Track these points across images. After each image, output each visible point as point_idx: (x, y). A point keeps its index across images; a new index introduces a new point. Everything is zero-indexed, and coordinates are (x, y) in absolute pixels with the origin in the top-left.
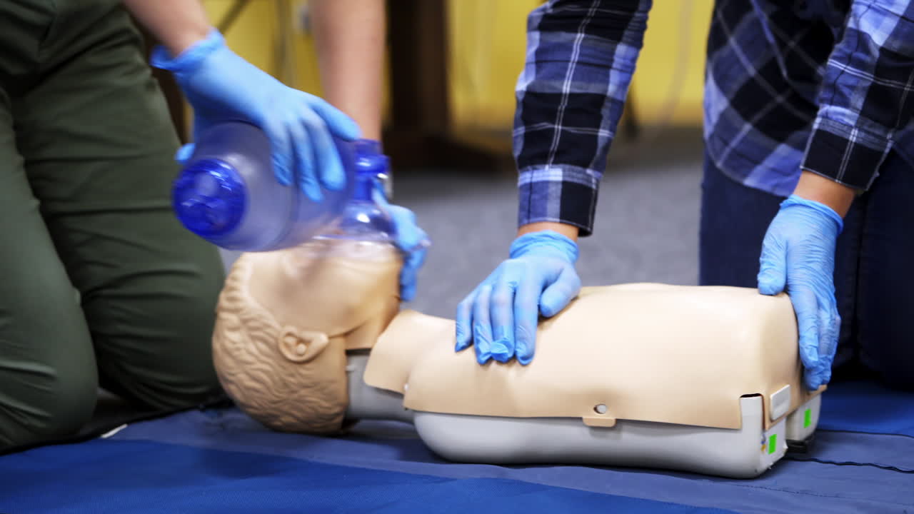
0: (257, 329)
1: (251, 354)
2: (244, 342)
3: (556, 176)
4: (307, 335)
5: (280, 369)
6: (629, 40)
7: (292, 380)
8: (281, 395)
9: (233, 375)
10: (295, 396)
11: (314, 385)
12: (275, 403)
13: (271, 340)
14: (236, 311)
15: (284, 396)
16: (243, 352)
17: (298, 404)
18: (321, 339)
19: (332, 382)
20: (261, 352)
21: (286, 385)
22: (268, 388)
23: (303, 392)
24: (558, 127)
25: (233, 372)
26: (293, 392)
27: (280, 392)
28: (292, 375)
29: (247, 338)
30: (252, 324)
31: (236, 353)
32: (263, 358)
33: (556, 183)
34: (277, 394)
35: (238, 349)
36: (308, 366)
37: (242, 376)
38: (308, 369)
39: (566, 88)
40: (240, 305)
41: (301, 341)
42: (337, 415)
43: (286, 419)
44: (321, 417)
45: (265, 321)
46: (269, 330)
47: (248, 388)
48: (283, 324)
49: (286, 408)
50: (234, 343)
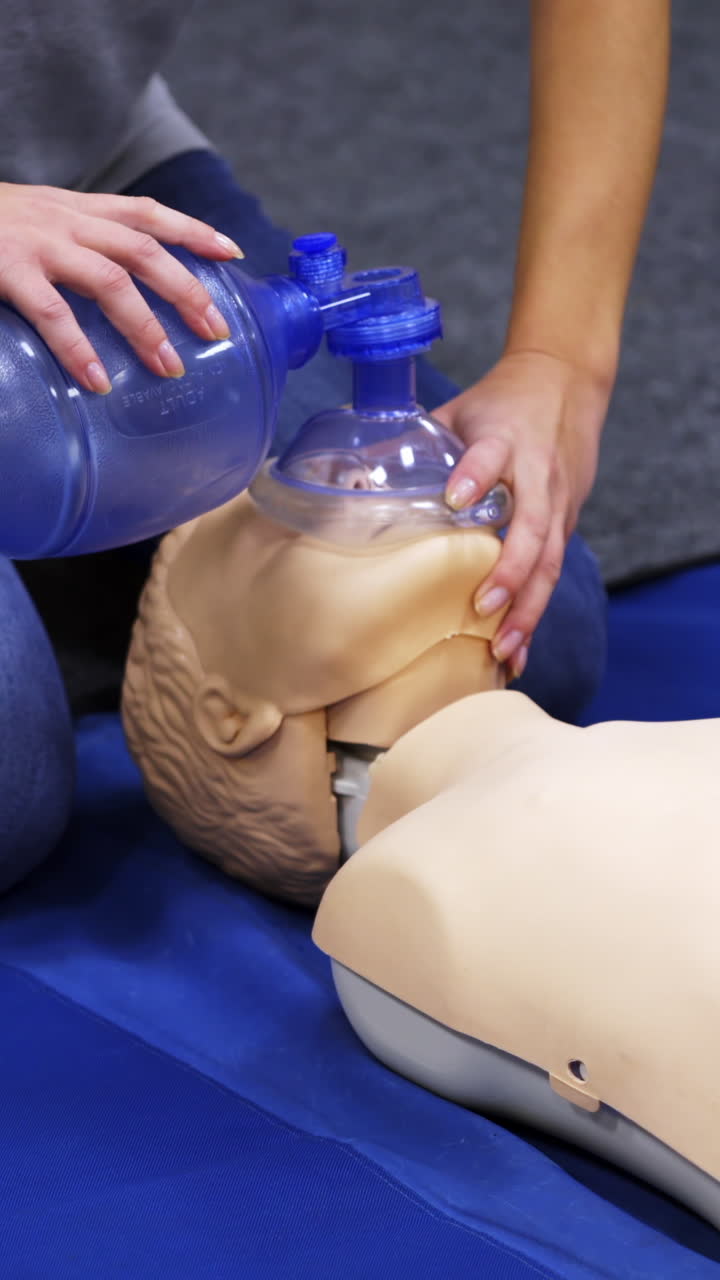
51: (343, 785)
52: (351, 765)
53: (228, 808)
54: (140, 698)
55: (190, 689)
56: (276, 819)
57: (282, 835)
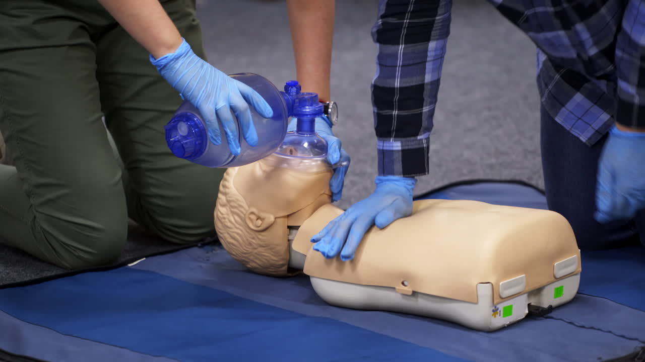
0: (235, 207)
1: (230, 221)
2: (228, 215)
3: (397, 146)
4: (262, 215)
5: (246, 233)
6: (437, 37)
7: (254, 241)
8: (248, 249)
9: (221, 233)
10: (256, 251)
11: (266, 246)
12: (245, 253)
13: (242, 215)
14: (225, 194)
15: (250, 250)
16: (227, 220)
17: (258, 256)
18: (271, 218)
19: (277, 245)
20: (236, 221)
21: (250, 244)
22: (240, 243)
23: (260, 249)
24: (395, 113)
25: (221, 231)
26: (255, 249)
27: (247, 248)
28: (253, 238)
29: (229, 212)
30: (232, 204)
31: (223, 220)
32: (237, 226)
33: (398, 151)
34: (245, 248)
35: (224, 218)
36: (263, 234)
37: (226, 235)
38: (262, 236)
39: (397, 84)
40: (227, 190)
41: (258, 218)
42: (283, 265)
43: (254, 265)
44: (272, 266)
45: (240, 203)
46: (240, 209)
47: (230, 243)
48: (250, 206)
49: (251, 257)
50: (222, 214)
51: (290, 238)
52: (294, 231)
53: (255, 246)
54: (225, 216)
55: (245, 212)
56: (271, 249)
57: (272, 253)
